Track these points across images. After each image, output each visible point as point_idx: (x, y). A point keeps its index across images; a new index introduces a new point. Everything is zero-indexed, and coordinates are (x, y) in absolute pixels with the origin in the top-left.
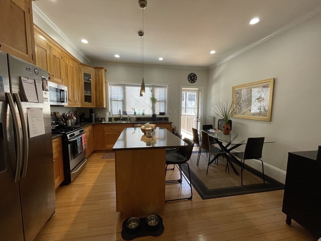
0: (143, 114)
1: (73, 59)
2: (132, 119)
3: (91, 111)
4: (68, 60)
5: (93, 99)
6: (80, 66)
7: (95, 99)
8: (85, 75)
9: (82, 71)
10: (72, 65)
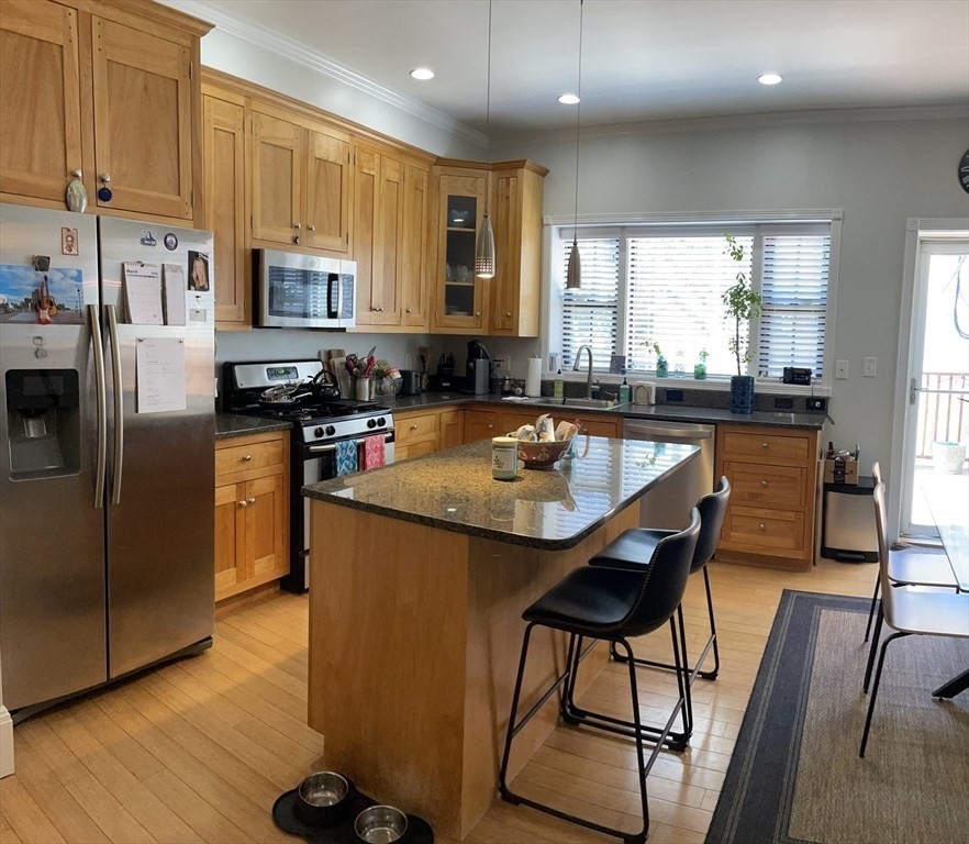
0: (700, 374)
1: (400, 152)
2: (641, 394)
3: (474, 347)
4: (377, 161)
5: (481, 300)
6: (438, 170)
7: (486, 302)
8: (456, 204)
9: (443, 188)
10: (395, 177)
